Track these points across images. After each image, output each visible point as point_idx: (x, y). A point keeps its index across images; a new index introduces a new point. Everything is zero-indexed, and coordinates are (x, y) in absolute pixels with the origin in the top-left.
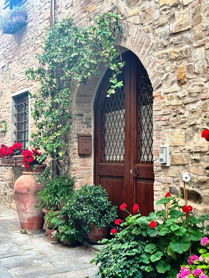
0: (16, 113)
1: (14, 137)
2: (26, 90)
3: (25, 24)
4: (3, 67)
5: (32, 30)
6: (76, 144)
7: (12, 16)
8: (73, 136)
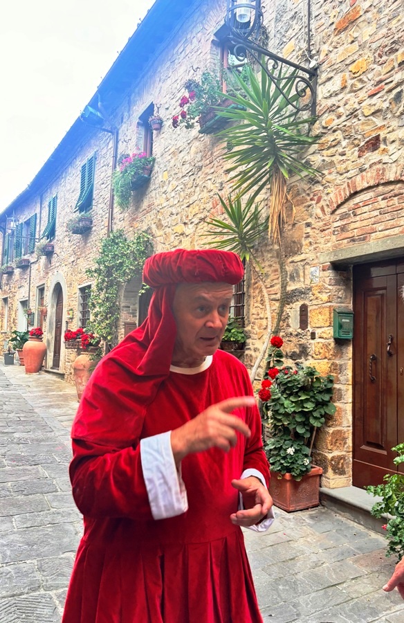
0: (82, 302)
1: (80, 324)
2: (89, 283)
3: (91, 228)
4: (73, 262)
5: (95, 233)
6: (123, 330)
7: (79, 221)
8: (121, 323)
